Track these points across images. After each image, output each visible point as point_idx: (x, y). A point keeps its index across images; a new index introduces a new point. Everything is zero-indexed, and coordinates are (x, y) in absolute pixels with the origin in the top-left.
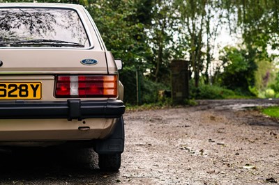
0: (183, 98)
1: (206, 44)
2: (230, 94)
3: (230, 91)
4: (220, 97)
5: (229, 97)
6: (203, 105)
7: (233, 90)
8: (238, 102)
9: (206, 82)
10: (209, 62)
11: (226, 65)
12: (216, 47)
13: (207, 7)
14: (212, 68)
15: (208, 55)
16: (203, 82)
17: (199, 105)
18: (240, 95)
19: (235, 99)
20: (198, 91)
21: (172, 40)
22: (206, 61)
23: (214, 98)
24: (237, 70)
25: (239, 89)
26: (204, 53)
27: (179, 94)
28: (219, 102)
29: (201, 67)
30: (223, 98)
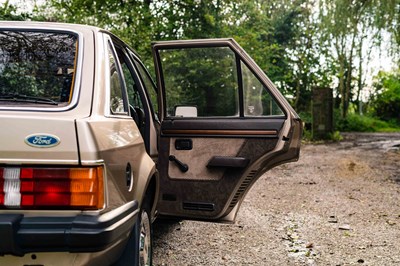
0: (326, 131)
1: (358, 67)
2: (383, 127)
3: (383, 123)
4: (371, 129)
5: (382, 130)
6: (349, 140)
7: (387, 121)
8: (391, 137)
9: (357, 111)
10: (360, 88)
11: (380, 92)
12: (370, 71)
13: (360, 27)
14: (364, 96)
15: (360, 81)
16: (353, 111)
17: (344, 140)
18: (394, 127)
19: (388, 132)
20: (346, 122)
21: (318, 63)
22: (357, 88)
23: (363, 131)
24: (392, 99)
25: (394, 120)
26: (354, 79)
27: (322, 127)
28: (368, 136)
29: (351, 95)
30: (374, 131)
